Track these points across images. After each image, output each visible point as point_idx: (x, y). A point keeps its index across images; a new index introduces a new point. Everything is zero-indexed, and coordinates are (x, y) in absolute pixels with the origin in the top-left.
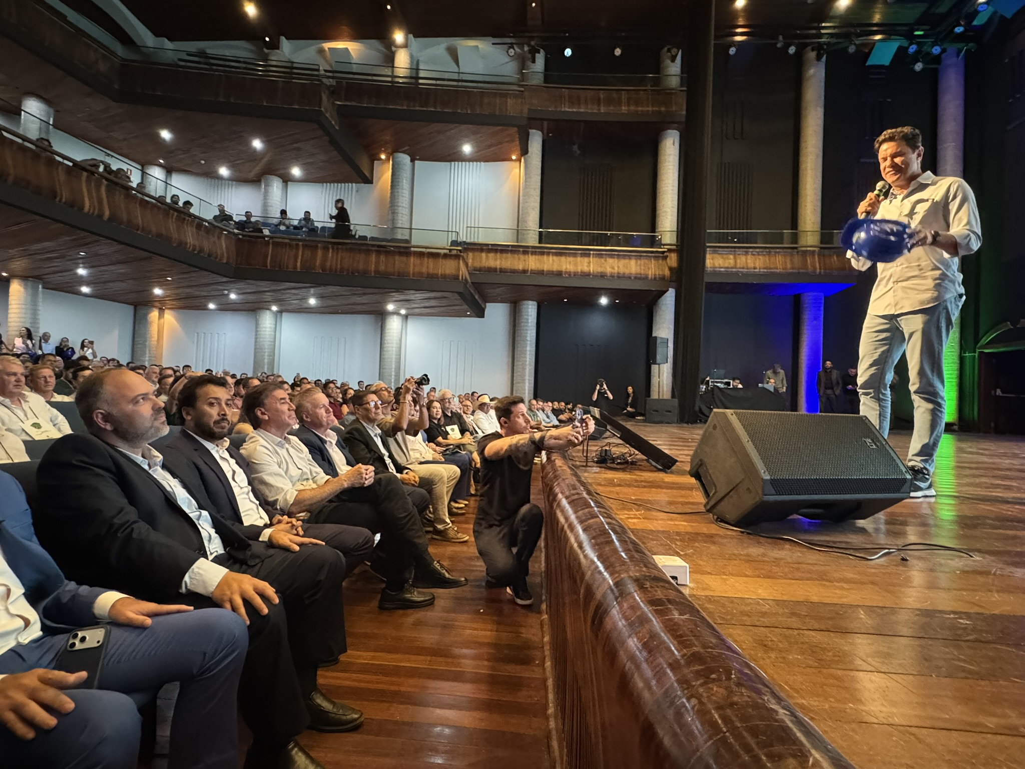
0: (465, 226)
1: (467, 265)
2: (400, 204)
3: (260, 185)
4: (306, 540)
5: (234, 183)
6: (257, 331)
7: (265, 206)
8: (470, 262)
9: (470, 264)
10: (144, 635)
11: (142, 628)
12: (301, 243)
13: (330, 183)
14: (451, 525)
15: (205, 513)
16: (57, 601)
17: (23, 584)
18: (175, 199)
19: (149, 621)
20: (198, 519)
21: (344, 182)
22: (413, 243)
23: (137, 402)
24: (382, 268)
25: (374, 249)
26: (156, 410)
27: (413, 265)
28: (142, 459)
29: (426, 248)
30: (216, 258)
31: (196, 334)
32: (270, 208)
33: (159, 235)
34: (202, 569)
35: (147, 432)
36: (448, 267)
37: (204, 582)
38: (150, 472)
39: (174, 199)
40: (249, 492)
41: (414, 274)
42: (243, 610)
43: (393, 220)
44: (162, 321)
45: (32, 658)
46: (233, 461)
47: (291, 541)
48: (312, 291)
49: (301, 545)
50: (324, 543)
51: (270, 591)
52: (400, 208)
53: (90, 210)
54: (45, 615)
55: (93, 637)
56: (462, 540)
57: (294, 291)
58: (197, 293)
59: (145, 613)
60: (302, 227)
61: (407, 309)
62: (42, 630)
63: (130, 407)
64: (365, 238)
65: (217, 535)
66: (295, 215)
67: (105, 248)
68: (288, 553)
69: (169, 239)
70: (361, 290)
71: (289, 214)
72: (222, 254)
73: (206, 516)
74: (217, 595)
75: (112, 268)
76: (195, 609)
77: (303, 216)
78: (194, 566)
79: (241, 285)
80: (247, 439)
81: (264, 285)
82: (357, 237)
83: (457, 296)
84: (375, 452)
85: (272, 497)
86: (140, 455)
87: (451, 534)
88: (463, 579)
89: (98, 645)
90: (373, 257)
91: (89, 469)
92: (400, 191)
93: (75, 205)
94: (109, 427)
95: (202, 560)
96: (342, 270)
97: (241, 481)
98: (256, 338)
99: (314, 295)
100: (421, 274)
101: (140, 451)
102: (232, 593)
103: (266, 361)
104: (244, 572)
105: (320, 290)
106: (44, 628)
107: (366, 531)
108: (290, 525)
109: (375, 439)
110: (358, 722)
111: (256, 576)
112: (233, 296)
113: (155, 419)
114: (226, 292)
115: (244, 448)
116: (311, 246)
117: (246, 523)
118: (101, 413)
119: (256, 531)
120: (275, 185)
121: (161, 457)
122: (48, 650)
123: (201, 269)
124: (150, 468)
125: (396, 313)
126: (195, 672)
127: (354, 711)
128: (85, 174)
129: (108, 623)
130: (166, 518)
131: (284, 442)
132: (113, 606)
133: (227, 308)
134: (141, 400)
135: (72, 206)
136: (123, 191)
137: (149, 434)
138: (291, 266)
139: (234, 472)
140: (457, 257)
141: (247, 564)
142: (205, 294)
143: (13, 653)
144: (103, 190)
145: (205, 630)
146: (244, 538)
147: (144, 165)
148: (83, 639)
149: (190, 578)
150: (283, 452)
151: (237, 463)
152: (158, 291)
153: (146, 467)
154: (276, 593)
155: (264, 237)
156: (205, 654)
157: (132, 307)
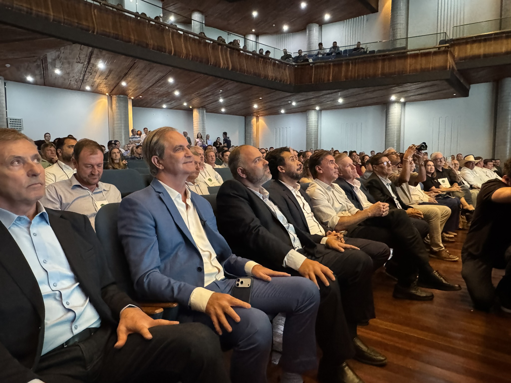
0: (452, 26)
1: (453, 57)
2: (399, 22)
3: (306, 31)
4: (348, 246)
5: (291, 34)
6: (307, 124)
7: (309, 44)
8: (456, 55)
9: (456, 56)
10: (268, 285)
11: (267, 282)
12: (332, 64)
13: (349, 19)
14: (444, 248)
15: (291, 226)
16: (229, 262)
17: (216, 252)
18: (261, 50)
19: (270, 279)
20: (288, 228)
21: (358, 16)
22: (409, 48)
23: (256, 162)
24: (387, 70)
25: (380, 58)
26: (265, 166)
27: (409, 65)
28: (259, 193)
29: (419, 50)
30: (284, 82)
31: (275, 129)
32: (312, 45)
33: (255, 74)
34: (293, 255)
35: (262, 178)
36: (438, 61)
37: (295, 263)
38: (264, 200)
39: (261, 52)
40: (312, 216)
41: (410, 71)
42: (316, 281)
43: (394, 35)
44: (258, 123)
45: (222, 287)
46: (302, 198)
47: (339, 245)
48: (339, 94)
49: (345, 248)
50: (359, 249)
51: (330, 272)
52: (399, 25)
53: (223, 66)
54: (225, 268)
55: (246, 282)
56: (453, 260)
57: (328, 96)
58: (275, 105)
59: (268, 274)
60: (332, 53)
61: (405, 97)
62: (224, 275)
63: (253, 165)
64: (373, 52)
65: (298, 238)
66: (328, 46)
67: (231, 86)
68: (337, 253)
69: (259, 76)
70: (371, 89)
71: (324, 46)
72: (287, 80)
73: (292, 227)
74: (302, 271)
75: (234, 96)
76: (292, 276)
77: (331, 45)
78: (289, 253)
79: (299, 96)
80: (310, 185)
81: (311, 94)
82: (368, 52)
83: (446, 83)
84: (387, 196)
85: (325, 220)
86: (259, 191)
87: (444, 254)
88: (457, 286)
89: (248, 286)
90: (380, 65)
91: (237, 197)
92: (399, 12)
93: (217, 65)
94: (244, 176)
95: (292, 250)
96: (358, 76)
97: (308, 210)
98: (307, 128)
99: (340, 96)
100: (416, 70)
101: (258, 189)
102: (309, 271)
103: (313, 142)
104: (314, 260)
105: (345, 92)
106: (225, 275)
107: (385, 245)
108: (337, 236)
109: (387, 187)
110: (384, 362)
111: (321, 262)
112: (294, 104)
113: (265, 171)
114: (290, 102)
115: (308, 190)
116: (338, 65)
117: (312, 233)
118: (241, 169)
119: (318, 238)
120: (315, 29)
121: (268, 193)
122: (228, 285)
123: (276, 90)
124: (263, 199)
125: (397, 102)
126: (294, 310)
127: (381, 355)
128: (220, 47)
129: (252, 277)
130: (273, 226)
131: (331, 187)
132: (253, 268)
133: (291, 111)
134: (258, 161)
135: (216, 66)
136: (237, 51)
137: (263, 179)
138: (326, 79)
139: (304, 204)
140: (445, 52)
141: (315, 256)
142: (278, 104)
143: (215, 284)
144: (228, 53)
145: (298, 288)
146: (312, 241)
147: (245, 35)
148: (242, 283)
149: (288, 259)
150: (330, 193)
151: (305, 199)
152: (255, 106)
153: (262, 198)
154: (334, 274)
155: (309, 64)
156: (298, 300)
157: (244, 117)
